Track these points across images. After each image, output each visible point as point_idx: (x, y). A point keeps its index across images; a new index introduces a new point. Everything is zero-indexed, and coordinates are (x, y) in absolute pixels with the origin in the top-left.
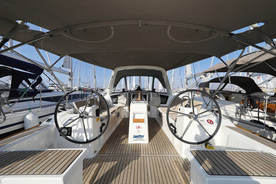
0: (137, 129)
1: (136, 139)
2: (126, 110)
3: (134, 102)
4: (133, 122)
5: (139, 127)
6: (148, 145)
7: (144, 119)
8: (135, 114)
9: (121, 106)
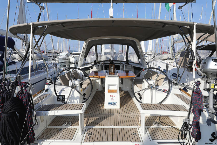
0: (111, 98)
1: (110, 105)
2: (98, 83)
3: (108, 76)
4: (108, 93)
5: (112, 96)
6: (120, 110)
7: (116, 90)
8: (109, 86)
9: (94, 79)
